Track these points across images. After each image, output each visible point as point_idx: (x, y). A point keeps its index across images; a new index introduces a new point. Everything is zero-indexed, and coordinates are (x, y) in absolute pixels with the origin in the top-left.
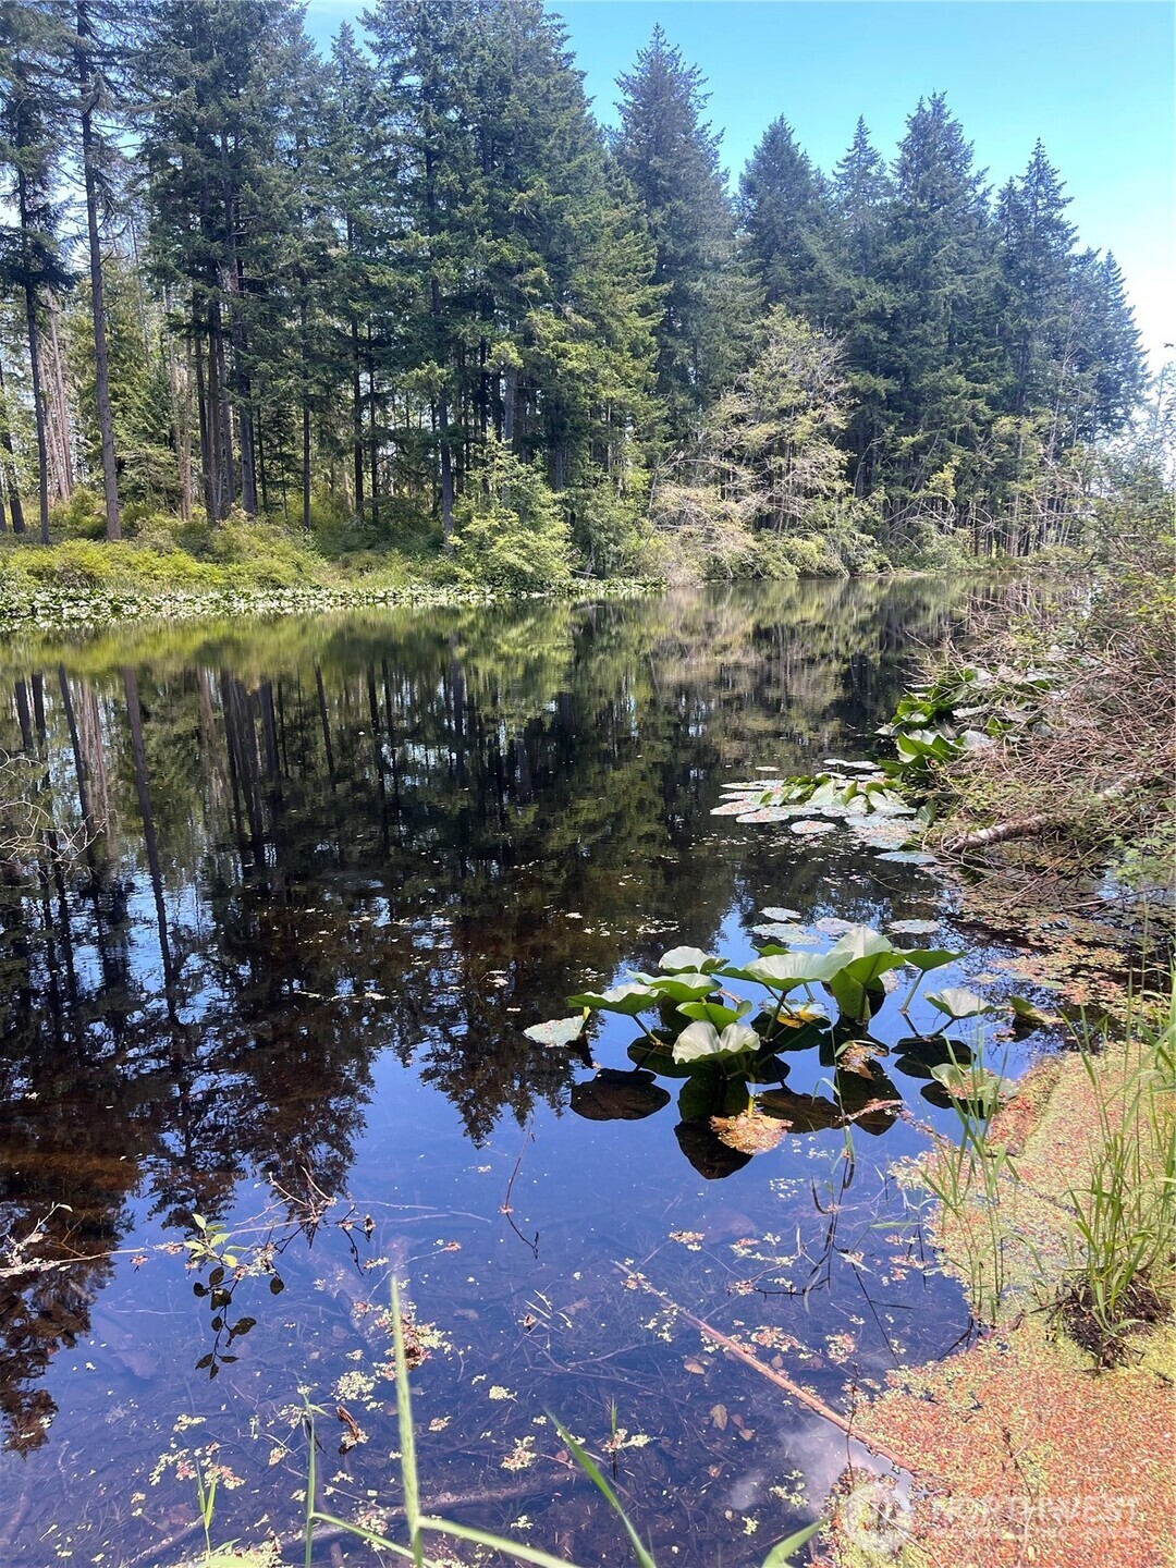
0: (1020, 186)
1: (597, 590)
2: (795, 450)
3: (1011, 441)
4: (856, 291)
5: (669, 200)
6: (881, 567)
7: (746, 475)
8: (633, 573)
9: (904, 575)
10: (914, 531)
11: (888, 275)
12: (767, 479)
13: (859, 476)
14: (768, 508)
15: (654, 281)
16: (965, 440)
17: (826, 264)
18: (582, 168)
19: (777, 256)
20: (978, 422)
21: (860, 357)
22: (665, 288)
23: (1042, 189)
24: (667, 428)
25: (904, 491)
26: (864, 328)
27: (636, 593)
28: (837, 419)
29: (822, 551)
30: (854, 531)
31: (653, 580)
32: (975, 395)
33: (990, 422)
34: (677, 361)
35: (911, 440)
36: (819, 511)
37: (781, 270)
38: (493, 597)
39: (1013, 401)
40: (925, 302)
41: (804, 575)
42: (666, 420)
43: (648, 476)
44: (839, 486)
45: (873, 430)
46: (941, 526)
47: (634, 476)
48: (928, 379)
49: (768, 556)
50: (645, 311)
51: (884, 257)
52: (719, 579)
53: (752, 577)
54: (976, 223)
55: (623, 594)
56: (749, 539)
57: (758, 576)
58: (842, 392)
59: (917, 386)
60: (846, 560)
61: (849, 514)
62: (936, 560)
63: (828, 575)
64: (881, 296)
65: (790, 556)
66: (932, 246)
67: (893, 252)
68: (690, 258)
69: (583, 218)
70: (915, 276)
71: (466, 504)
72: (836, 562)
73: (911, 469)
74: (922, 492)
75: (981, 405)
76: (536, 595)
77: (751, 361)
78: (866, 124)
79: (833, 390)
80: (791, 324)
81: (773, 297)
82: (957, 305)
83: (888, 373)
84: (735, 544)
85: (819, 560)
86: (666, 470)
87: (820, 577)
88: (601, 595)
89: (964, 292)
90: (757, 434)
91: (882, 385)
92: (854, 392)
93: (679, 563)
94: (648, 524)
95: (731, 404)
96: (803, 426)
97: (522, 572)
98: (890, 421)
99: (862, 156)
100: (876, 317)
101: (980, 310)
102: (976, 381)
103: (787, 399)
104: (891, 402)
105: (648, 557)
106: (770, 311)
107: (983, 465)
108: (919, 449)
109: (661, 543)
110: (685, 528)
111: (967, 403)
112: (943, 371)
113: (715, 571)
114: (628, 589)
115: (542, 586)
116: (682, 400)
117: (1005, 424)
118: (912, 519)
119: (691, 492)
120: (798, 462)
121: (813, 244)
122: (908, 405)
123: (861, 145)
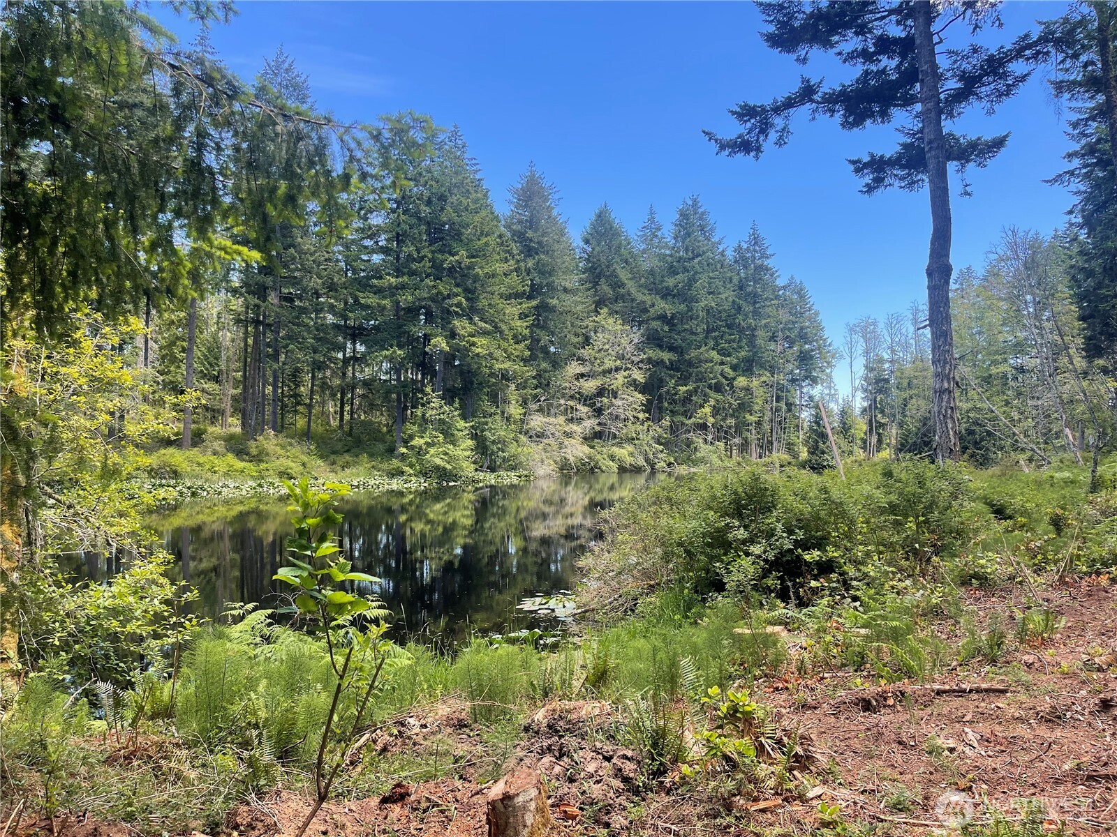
0: (745, 246)
1: (491, 479)
2: (615, 394)
3: (747, 389)
4: (649, 303)
5: (537, 254)
6: (669, 465)
7: (584, 409)
8: (513, 468)
9: (682, 470)
10: (689, 443)
11: (666, 294)
12: (599, 412)
13: (654, 409)
14: (598, 428)
15: (530, 298)
16: (718, 388)
17: (631, 286)
18: (487, 244)
19: (603, 280)
20: (726, 379)
21: (653, 340)
22: (534, 303)
23: (757, 248)
24: (535, 382)
25: (683, 419)
26: (655, 324)
27: (515, 481)
28: (639, 376)
29: (632, 454)
30: (652, 442)
31: (526, 473)
32: (722, 363)
33: (734, 379)
34: (542, 344)
35: (684, 388)
36: (631, 429)
37: (605, 288)
38: (426, 485)
39: (748, 367)
40: (690, 309)
41: (622, 470)
42: (534, 378)
43: (523, 411)
44: (641, 416)
45: (661, 383)
46: (705, 440)
47: (514, 410)
48: (693, 354)
49: (599, 457)
50: (523, 316)
51: (665, 284)
52: (567, 472)
53: (588, 471)
54: (719, 266)
55: (507, 482)
56: (586, 449)
57: (592, 469)
58: (642, 361)
59: (687, 357)
60: (647, 460)
61: (648, 434)
62: (703, 461)
63: (637, 470)
64: (664, 307)
65: (612, 458)
66: (691, 281)
67: (670, 282)
68: (551, 287)
69: (486, 271)
70: (683, 295)
71: (411, 428)
72: (641, 462)
73: (687, 405)
74: (693, 420)
75: (727, 369)
76: (451, 484)
77: (587, 341)
78: (654, 209)
79: (636, 359)
80: (611, 321)
81: (599, 304)
82: (708, 311)
83: (671, 349)
84: (577, 451)
85: (629, 460)
86: (534, 407)
87: (631, 471)
88: (493, 482)
89: (713, 304)
90: (590, 386)
91: (666, 356)
92: (650, 360)
93: (542, 462)
94: (523, 439)
95: (574, 368)
96: (619, 380)
97: (444, 469)
98: (672, 377)
99: (652, 228)
100: (662, 318)
101: (724, 315)
102: (724, 355)
103: (609, 363)
104: (673, 367)
105: (523, 459)
106: (597, 311)
107: (731, 404)
108: (690, 394)
109: (531, 450)
110: (546, 441)
111: (718, 368)
112: (703, 349)
113: (564, 467)
114: (509, 478)
115: (455, 477)
116: (544, 365)
117: (741, 381)
118: (689, 436)
119: (552, 420)
120: (618, 402)
121: (624, 275)
122: (683, 369)
123: (652, 220)
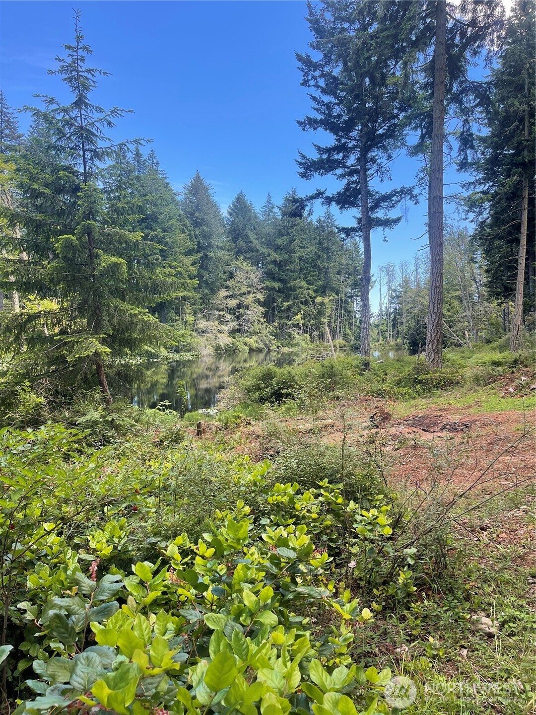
0: (323, 219)
1: (177, 357)
2: (247, 307)
3: (322, 304)
4: (267, 254)
5: (201, 226)
6: (278, 347)
7: (229, 317)
8: (189, 351)
9: (286, 350)
10: (290, 335)
11: (277, 248)
12: (238, 318)
13: (269, 317)
14: (238, 327)
15: (197, 252)
16: (306, 303)
17: (256, 243)
18: (172, 224)
19: (240, 238)
20: (311, 297)
21: (270, 275)
22: (200, 255)
23: (330, 221)
24: (201, 301)
25: (286, 321)
26: (271, 266)
27: (190, 358)
28: (261, 297)
29: (256, 341)
30: (268, 334)
31: (196, 353)
32: (308, 289)
33: (315, 297)
34: (205, 279)
35: (286, 304)
36: (257, 327)
37: (242, 243)
38: (141, 361)
39: (322, 291)
40: (291, 257)
41: (251, 350)
42: (201, 298)
43: (194, 319)
44: (262, 320)
45: (274, 300)
46: (299, 333)
47: (190, 318)
48: (292, 284)
49: (238, 343)
50: (193, 264)
51: (276, 242)
52: (219, 353)
53: (231, 352)
54: (307, 231)
55: (186, 358)
56: (230, 339)
57: (234, 350)
58: (262, 288)
59: (289, 285)
60: (266, 345)
61: (266, 330)
62: (297, 345)
63: (260, 350)
64: (276, 256)
65: (245, 344)
66: (292, 241)
67: (279, 241)
68: (210, 246)
69: (172, 240)
70: (286, 249)
72: (262, 345)
73: (288, 313)
74: (291, 322)
75: (311, 292)
76: (155, 360)
77: (231, 276)
78: (271, 195)
79: (259, 287)
80: (245, 264)
81: (238, 253)
82: (301, 258)
83: (280, 280)
84: (225, 340)
85: (254, 345)
86: (200, 315)
87: (257, 351)
88: (178, 359)
89: (303, 254)
90: (233, 303)
91: (277, 285)
92: (267, 288)
93: (206, 346)
94: (194, 334)
95: (223, 293)
96: (249, 299)
97: (151, 352)
98: (280, 297)
99: (269, 206)
100: (274, 262)
101: (310, 260)
102: (309, 284)
103: (244, 289)
104: (280, 291)
105: (194, 345)
106: (237, 259)
107: (313, 312)
108: (289, 307)
109: (199, 340)
110: (207, 335)
111: (306, 292)
112: (298, 281)
113: (218, 348)
114: (188, 356)
115: (157, 357)
116: (206, 291)
117: (319, 299)
118: (289, 331)
119: (211, 323)
120: (248, 312)
121: (252, 236)
122: (286, 292)
123: (269, 201)
